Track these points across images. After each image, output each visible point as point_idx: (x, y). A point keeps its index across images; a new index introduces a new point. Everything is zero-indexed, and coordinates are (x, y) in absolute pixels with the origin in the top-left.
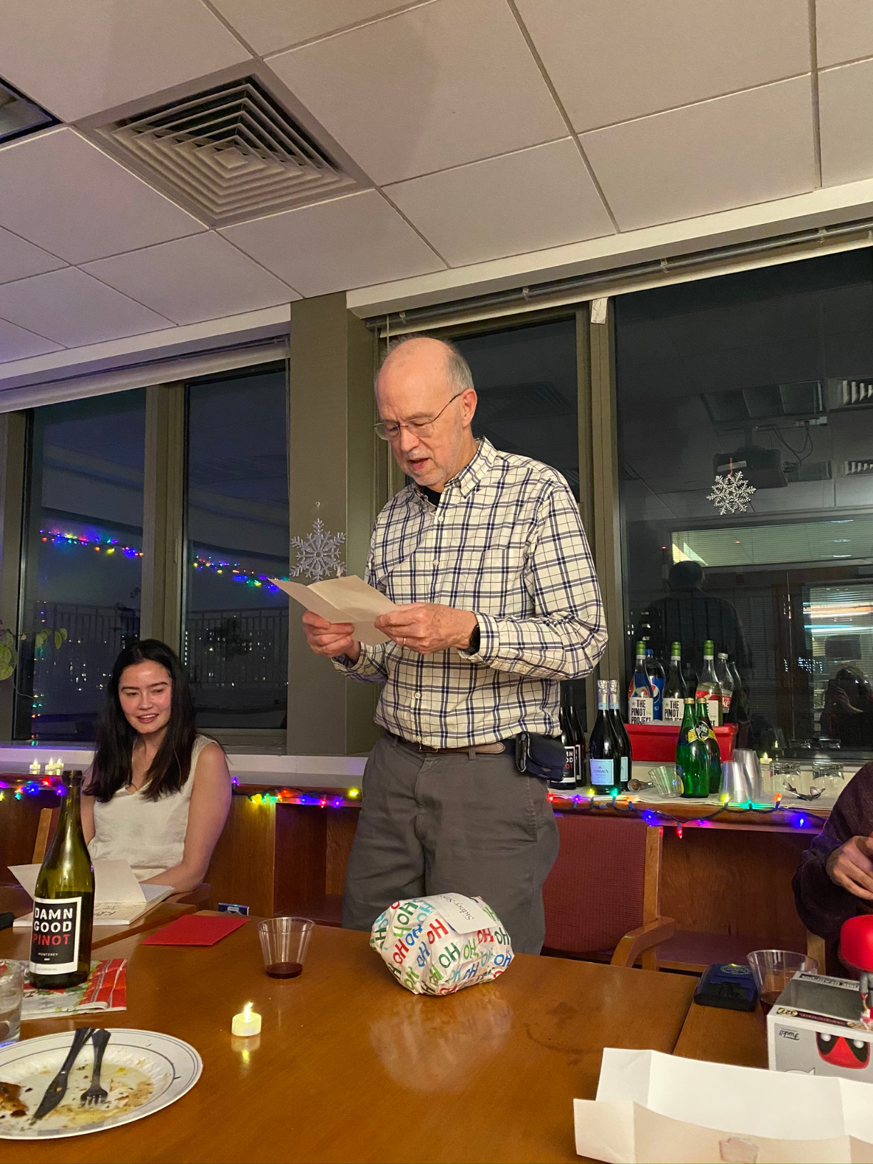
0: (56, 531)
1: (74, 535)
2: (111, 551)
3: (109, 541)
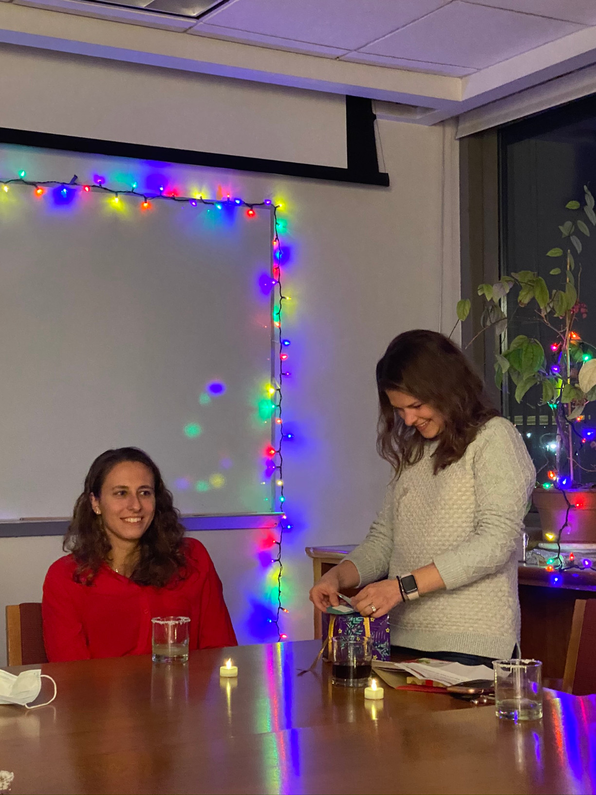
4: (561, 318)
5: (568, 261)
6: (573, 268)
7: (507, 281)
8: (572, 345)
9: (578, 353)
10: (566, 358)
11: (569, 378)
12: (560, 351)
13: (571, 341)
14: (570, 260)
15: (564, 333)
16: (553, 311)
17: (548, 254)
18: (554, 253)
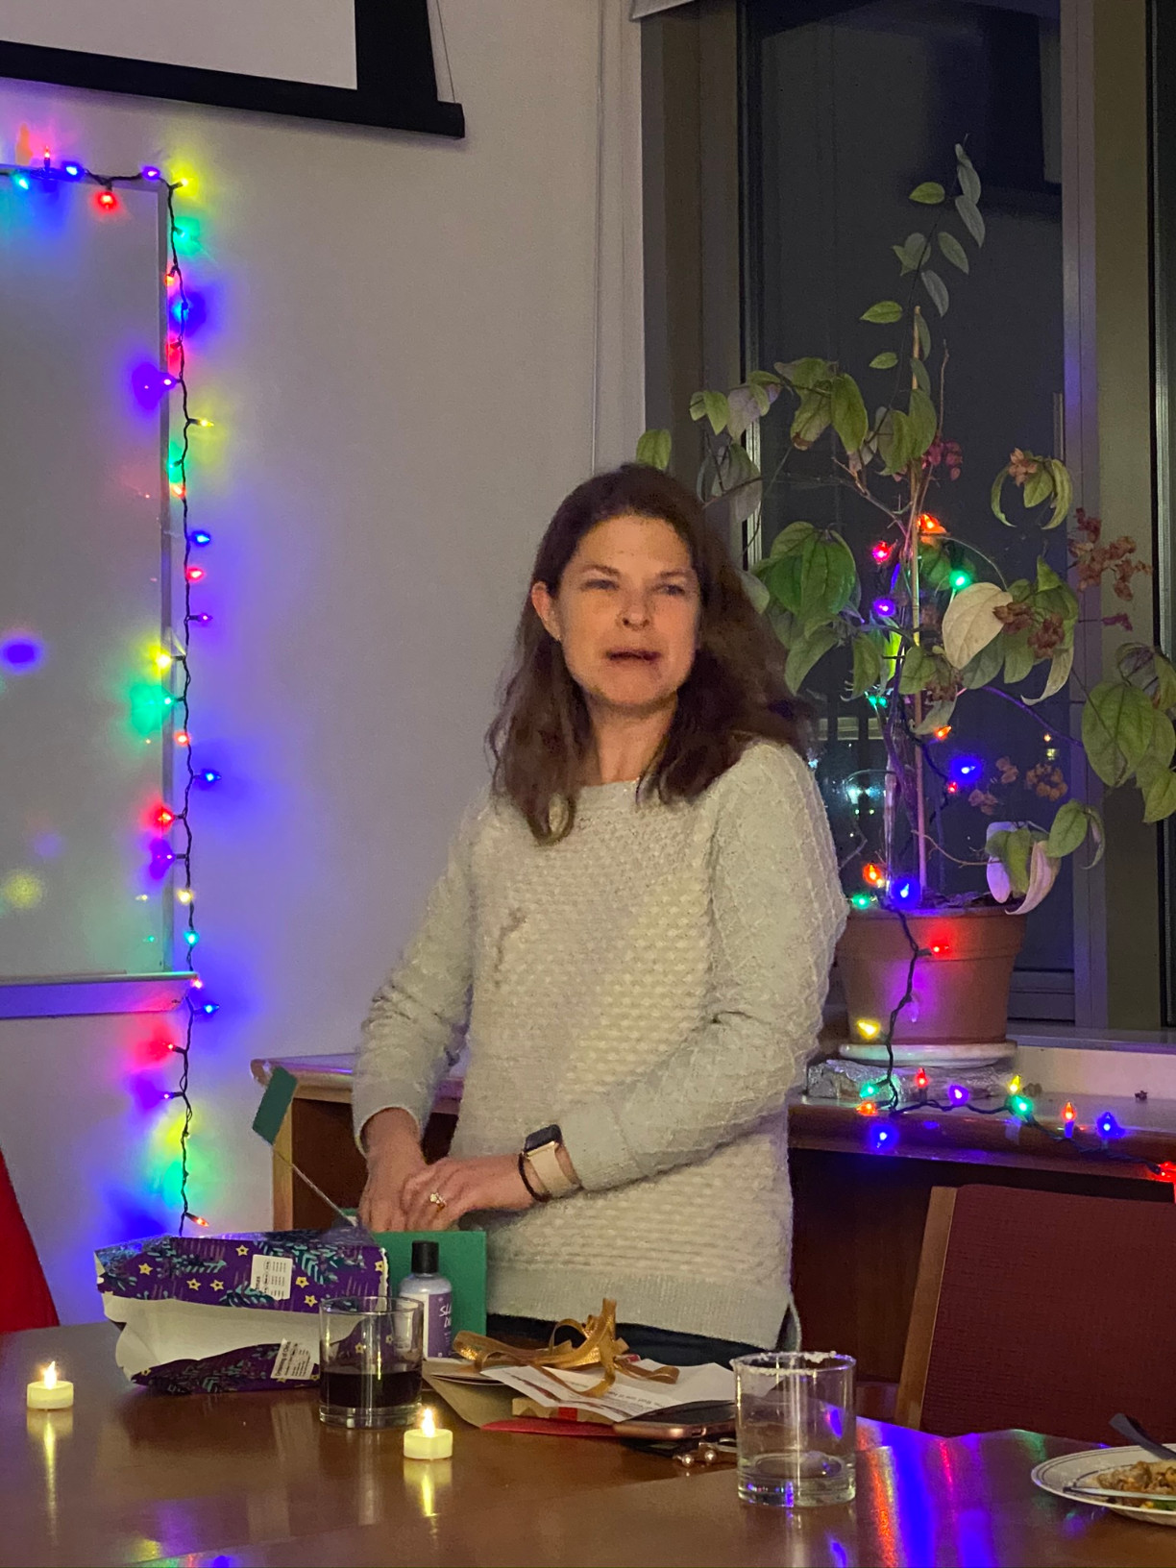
4: (898, 479)
5: (916, 335)
6: (927, 351)
7: (765, 385)
8: (924, 549)
9: (939, 569)
10: (911, 581)
11: (915, 631)
12: (895, 565)
13: (923, 538)
14: (919, 331)
15: (905, 518)
16: (877, 463)
17: (866, 317)
18: (883, 313)
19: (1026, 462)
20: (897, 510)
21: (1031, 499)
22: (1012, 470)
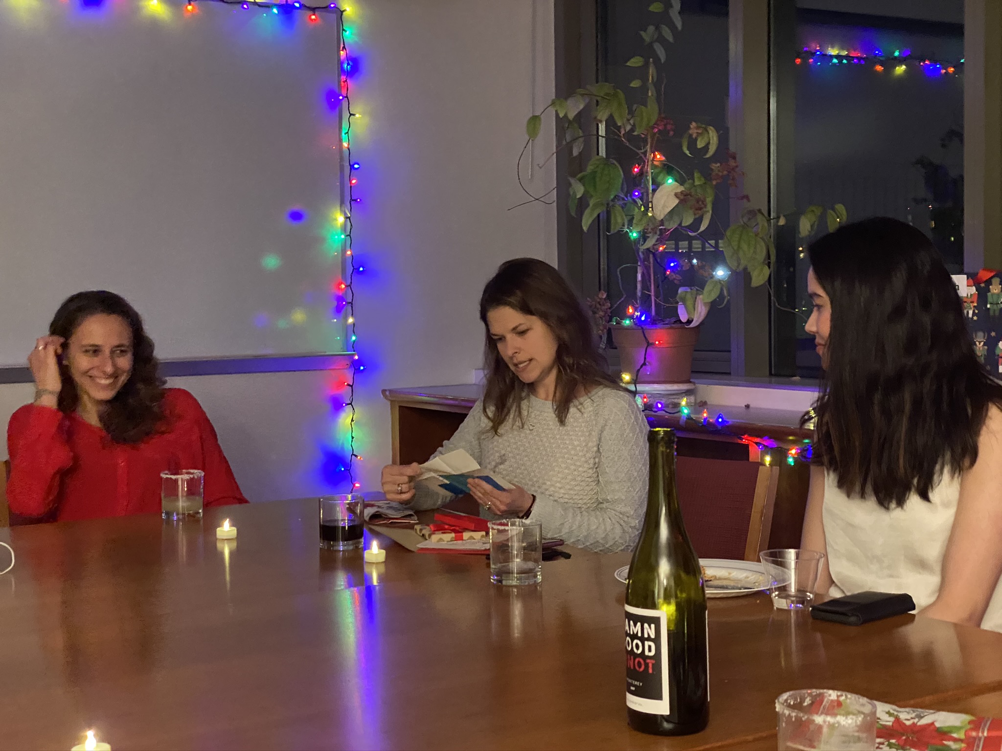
0: (813, 45)
1: (842, 48)
2: (900, 69)
3: (897, 54)
4: (642, 136)
6: (655, 80)
8: (654, 167)
9: (662, 175)
10: (648, 180)
12: (642, 173)
13: (654, 162)
14: (652, 70)
15: (645, 153)
16: (633, 129)
17: (628, 64)
18: (635, 62)
19: (698, 128)
20: (641, 150)
21: (700, 144)
22: (691, 132)
